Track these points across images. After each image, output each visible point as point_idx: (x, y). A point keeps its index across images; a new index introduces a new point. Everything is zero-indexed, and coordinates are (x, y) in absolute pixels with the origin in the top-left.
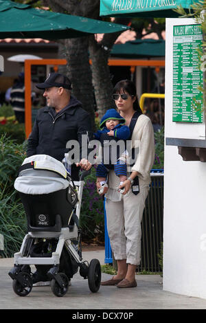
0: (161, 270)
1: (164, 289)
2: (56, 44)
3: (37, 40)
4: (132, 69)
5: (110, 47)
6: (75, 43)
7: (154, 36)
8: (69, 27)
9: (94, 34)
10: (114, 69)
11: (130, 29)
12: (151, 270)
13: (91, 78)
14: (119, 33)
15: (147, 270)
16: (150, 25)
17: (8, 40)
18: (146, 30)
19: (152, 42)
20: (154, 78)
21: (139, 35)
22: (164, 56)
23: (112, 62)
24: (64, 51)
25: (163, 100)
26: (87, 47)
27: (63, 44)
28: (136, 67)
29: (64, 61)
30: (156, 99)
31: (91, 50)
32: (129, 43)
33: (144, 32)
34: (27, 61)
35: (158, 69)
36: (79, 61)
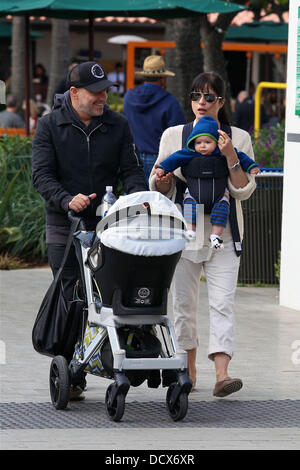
0: (278, 283)
1: (281, 304)
2: (163, 24)
3: (142, 20)
4: (249, 55)
5: (224, 29)
6: (186, 24)
7: (274, 18)
8: (180, 6)
9: (206, 14)
10: (229, 54)
11: (249, 10)
12: (266, 283)
13: (203, 64)
14: (235, 14)
15: (262, 282)
16: (270, 6)
17: (109, 19)
18: (266, 11)
19: (272, 24)
20: (272, 66)
21: (257, 17)
22: (287, 41)
23: (227, 46)
24: (173, 32)
25: (283, 91)
26: (197, 29)
27: (172, 25)
28: (252, 52)
29: (172, 44)
30: (274, 90)
31: (203, 33)
32: (246, 25)
33: (263, 13)
34: (130, 43)
35: (277, 56)
36: (189, 45)
